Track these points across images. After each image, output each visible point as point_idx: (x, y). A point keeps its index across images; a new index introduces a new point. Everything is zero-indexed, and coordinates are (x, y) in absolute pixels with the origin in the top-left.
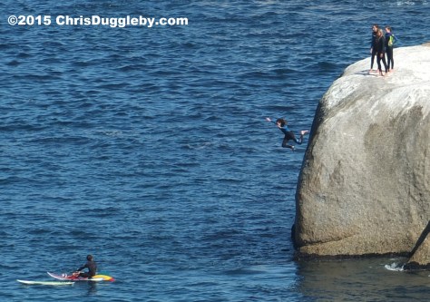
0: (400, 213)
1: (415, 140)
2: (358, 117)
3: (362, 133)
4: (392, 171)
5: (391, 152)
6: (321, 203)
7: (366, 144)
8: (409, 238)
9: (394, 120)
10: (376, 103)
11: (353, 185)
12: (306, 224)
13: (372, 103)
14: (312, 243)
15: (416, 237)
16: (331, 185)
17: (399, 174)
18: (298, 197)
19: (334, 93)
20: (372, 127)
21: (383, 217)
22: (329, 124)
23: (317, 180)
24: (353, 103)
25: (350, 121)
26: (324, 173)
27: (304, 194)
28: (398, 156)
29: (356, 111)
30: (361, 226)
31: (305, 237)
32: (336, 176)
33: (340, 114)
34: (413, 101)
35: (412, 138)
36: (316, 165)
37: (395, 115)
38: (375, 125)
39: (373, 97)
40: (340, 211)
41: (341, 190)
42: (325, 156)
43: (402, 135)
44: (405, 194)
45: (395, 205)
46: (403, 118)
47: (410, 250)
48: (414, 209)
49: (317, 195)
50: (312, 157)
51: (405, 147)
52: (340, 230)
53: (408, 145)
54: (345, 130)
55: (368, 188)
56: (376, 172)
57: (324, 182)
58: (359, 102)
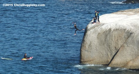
0: (106, 55)
1: (110, 37)
2: (95, 31)
3: (97, 35)
4: (104, 44)
5: (104, 40)
6: (86, 52)
7: (97, 38)
8: (108, 61)
9: (104, 32)
10: (100, 28)
11: (94, 48)
12: (83, 57)
13: (99, 28)
14: (84, 62)
15: (110, 61)
16: (89, 48)
17: (105, 45)
18: (81, 50)
19: (90, 25)
20: (99, 34)
21: (102, 56)
22: (88, 33)
23: (85, 46)
24: (94, 27)
25: (93, 32)
26: (87, 45)
27: (82, 50)
28: (105, 41)
29: (95, 30)
30: (96, 58)
31: (82, 60)
32: (90, 45)
33: (91, 30)
34: (109, 27)
35: (109, 36)
36: (85, 43)
37: (105, 31)
38: (100, 33)
39: (99, 26)
40: (91, 54)
41: (91, 49)
42: (87, 40)
43: (106, 36)
44: (107, 50)
45: (105, 53)
46: (107, 31)
47: (108, 64)
48: (109, 54)
49: (85, 50)
50: (84, 41)
51: (107, 38)
52: (91, 59)
53: (108, 38)
54: (92, 34)
55: (98, 48)
56: (100, 45)
57: (87, 47)
58: (96, 27)
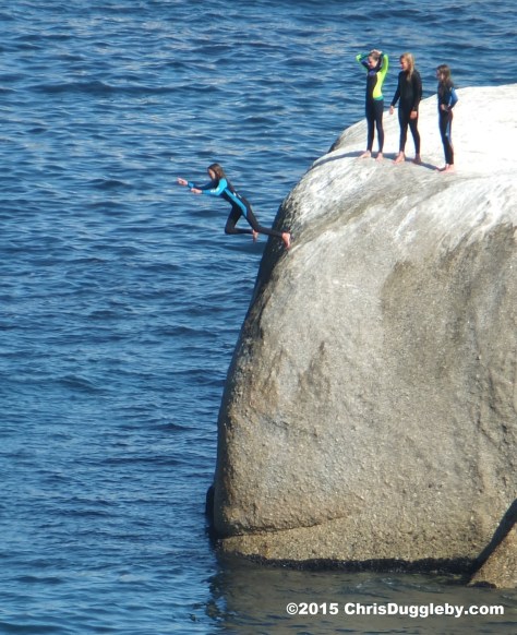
0: (457, 470)
1: (498, 302)
2: (367, 246)
3: (378, 281)
4: (441, 372)
5: (441, 327)
6: (276, 440)
7: (384, 306)
8: (475, 528)
9: (451, 256)
10: (411, 214)
11: (352, 400)
12: (240, 486)
13: (402, 213)
14: (251, 530)
15: (490, 525)
16: (301, 398)
17: (458, 379)
18: (225, 422)
19: (314, 188)
20: (400, 269)
21: (418, 477)
22: (302, 258)
23: (268, 385)
24: (359, 211)
25: (349, 255)
26: (286, 370)
27: (237, 416)
28: (458, 338)
29: (363, 230)
30: (365, 495)
31: (236, 515)
32: (312, 379)
33: (329, 236)
35: (490, 298)
36: (269, 352)
37: (453, 244)
38: (407, 264)
39: (404, 200)
40: (319, 459)
41: (323, 411)
42: (289, 330)
43: (468, 291)
44: (470, 426)
45: (447, 453)
46: (472, 251)
47: (475, 554)
48: (488, 460)
49: (269, 419)
50: (260, 334)
51: (473, 318)
52: (319, 503)
53: (480, 313)
54: (336, 274)
55: (384, 409)
56: (405, 373)
57: (285, 390)
58: (371, 211)
